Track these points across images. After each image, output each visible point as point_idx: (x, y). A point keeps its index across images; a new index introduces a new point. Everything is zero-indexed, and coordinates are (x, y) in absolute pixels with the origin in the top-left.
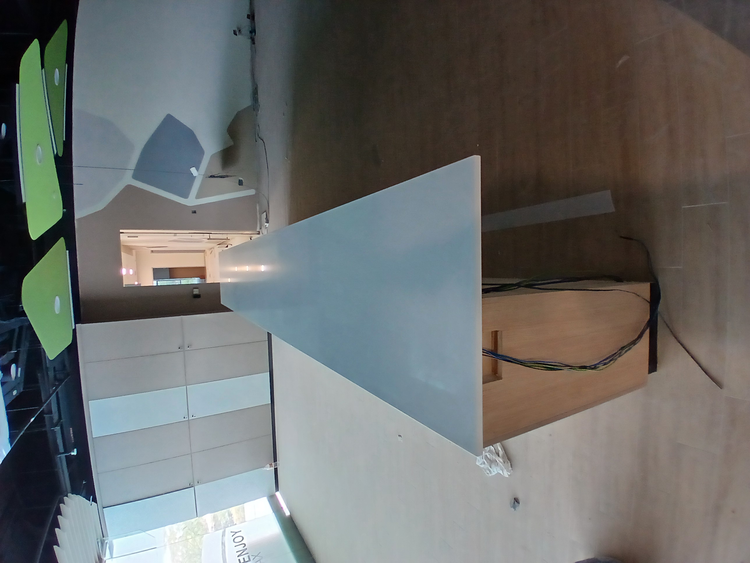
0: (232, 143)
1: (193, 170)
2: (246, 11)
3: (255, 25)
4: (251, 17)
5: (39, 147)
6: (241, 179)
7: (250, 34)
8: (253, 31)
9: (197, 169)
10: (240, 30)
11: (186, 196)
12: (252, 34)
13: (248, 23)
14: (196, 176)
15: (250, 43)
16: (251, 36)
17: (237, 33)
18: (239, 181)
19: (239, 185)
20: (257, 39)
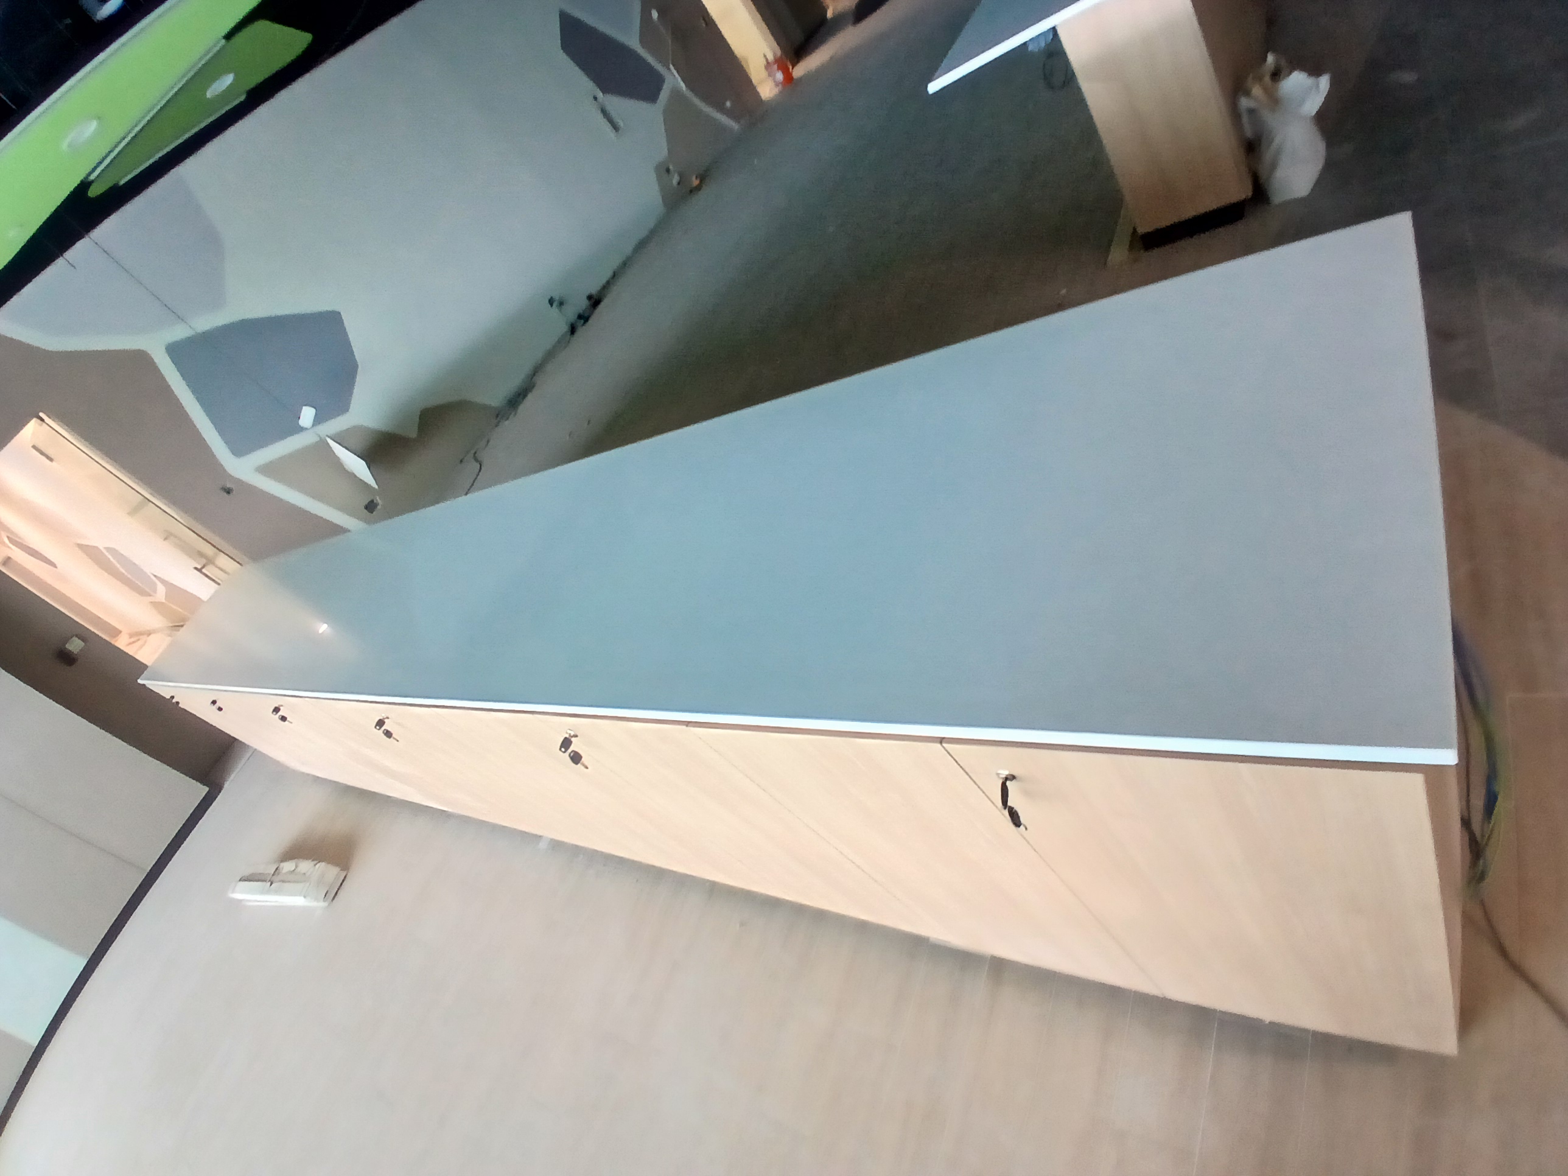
0: (413, 434)
1: (307, 415)
2: (594, 288)
3: (592, 314)
4: (595, 301)
5: (93, 124)
6: (379, 501)
7: (576, 319)
8: (584, 318)
9: (318, 420)
10: (561, 304)
11: (239, 450)
12: (579, 320)
13: (583, 304)
14: (302, 429)
15: (565, 328)
16: (576, 322)
17: (555, 305)
18: (372, 501)
19: (366, 508)
20: (581, 331)
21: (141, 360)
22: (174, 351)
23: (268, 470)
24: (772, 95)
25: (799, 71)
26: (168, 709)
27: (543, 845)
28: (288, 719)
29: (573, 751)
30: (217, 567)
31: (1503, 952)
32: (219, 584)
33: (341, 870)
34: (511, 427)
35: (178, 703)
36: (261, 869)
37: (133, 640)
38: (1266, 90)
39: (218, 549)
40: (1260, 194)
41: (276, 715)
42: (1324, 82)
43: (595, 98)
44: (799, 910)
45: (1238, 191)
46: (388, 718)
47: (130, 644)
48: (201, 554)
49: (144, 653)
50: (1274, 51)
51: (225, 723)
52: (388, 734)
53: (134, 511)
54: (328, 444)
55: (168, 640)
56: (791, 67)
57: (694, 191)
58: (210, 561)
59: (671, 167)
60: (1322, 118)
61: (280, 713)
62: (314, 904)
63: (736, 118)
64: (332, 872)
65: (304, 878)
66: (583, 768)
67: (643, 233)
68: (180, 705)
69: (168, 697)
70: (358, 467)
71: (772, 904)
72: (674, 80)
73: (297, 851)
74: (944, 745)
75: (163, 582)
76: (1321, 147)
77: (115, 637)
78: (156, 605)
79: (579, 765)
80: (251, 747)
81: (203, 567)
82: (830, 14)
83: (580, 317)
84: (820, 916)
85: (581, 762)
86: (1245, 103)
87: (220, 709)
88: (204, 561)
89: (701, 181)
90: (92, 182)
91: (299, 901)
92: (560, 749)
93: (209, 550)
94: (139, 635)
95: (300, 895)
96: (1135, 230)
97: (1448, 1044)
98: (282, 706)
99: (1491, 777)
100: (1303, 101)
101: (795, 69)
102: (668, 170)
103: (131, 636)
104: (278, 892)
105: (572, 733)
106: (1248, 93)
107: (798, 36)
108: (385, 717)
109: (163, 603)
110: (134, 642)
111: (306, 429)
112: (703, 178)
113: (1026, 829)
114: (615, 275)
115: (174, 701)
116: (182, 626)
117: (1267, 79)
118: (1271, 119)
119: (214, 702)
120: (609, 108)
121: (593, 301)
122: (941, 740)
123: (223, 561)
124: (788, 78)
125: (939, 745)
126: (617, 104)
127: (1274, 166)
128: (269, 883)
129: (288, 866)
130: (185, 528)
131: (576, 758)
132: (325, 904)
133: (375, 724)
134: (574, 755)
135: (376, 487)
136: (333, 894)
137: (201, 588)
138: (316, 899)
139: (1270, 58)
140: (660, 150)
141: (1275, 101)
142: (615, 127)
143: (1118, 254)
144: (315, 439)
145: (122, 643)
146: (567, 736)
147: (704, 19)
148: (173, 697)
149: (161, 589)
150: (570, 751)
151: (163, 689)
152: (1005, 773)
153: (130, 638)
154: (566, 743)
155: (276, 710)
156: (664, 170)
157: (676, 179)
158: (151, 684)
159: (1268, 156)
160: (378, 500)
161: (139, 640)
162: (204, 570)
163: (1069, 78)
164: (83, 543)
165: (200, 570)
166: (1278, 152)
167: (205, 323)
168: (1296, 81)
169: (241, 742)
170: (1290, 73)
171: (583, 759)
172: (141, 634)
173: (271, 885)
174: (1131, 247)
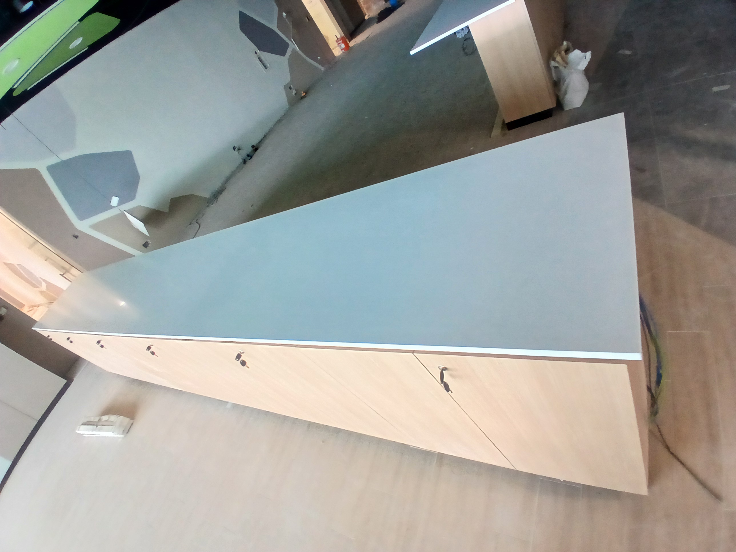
0: (167, 210)
1: (115, 201)
2: (255, 143)
3: (254, 155)
4: (255, 149)
5: (17, 62)
7: (246, 157)
8: (250, 156)
9: (120, 203)
10: (239, 149)
11: (82, 217)
12: (248, 157)
13: (250, 150)
14: (112, 207)
15: (241, 161)
16: (246, 158)
17: (236, 149)
18: (147, 242)
19: (143, 245)
20: (249, 162)
21: (35, 173)
22: (51, 169)
23: (95, 227)
24: (340, 54)
25: (352, 44)
26: (47, 342)
27: (229, 406)
28: (104, 347)
29: (242, 360)
30: (71, 274)
31: (668, 448)
32: (71, 282)
33: (131, 420)
34: (214, 207)
35: (51, 339)
36: (92, 419)
37: (30, 309)
38: (563, 58)
39: (71, 265)
40: (560, 105)
41: (98, 344)
42: (589, 54)
43: (256, 53)
44: (350, 434)
45: (550, 104)
46: (152, 345)
47: (29, 311)
48: (63, 268)
49: (36, 315)
50: (567, 40)
51: (74, 349)
52: (153, 353)
53: (31, 247)
54: (125, 213)
55: (47, 309)
56: (348, 42)
57: (302, 98)
58: (67, 271)
59: (292, 87)
60: (587, 71)
61: (100, 344)
62: (118, 436)
63: (322, 64)
64: (126, 421)
65: (111, 424)
66: (247, 368)
67: (278, 117)
68: (52, 340)
69: (46, 336)
70: (140, 226)
71: (337, 431)
72: (293, 46)
73: (109, 411)
74: (414, 354)
75: (44, 280)
76: (586, 84)
77: (22, 308)
78: (41, 292)
79: (245, 366)
80: (87, 360)
81: (63, 274)
82: (366, 17)
83: (248, 156)
84: (360, 437)
85: (246, 365)
86: (553, 64)
87: (71, 342)
88: (64, 271)
89: (306, 94)
90: (15, 89)
91: (110, 434)
92: (236, 359)
93: (67, 266)
94: (34, 306)
95: (111, 432)
96: (504, 121)
97: (643, 490)
98: (101, 340)
99: (659, 368)
100: (578, 64)
101: (351, 42)
102: (290, 88)
103: (30, 307)
104: (100, 430)
105: (242, 351)
106: (554, 60)
107: (352, 27)
108: (151, 345)
109: (45, 291)
110: (31, 310)
111: (114, 207)
112: (306, 92)
113: (452, 392)
114: (265, 137)
115: (49, 338)
116: (53, 303)
117: (563, 52)
118: (565, 71)
119: (68, 339)
120: (263, 58)
121: (254, 148)
122: (413, 352)
123: (74, 271)
124: (347, 46)
125: (412, 354)
126: (266, 56)
127: (565, 93)
128: (96, 426)
129: (105, 418)
130: (55, 254)
131: (243, 363)
132: (123, 436)
133: (146, 349)
134: (243, 362)
135: (148, 235)
136: (127, 431)
137: (62, 284)
138: (119, 434)
139: (565, 43)
140: (287, 79)
141: (566, 63)
142: (266, 67)
143: (496, 132)
144: (119, 212)
145: (25, 310)
146: (239, 353)
147: (307, 18)
148: (49, 336)
149: (44, 285)
150: (240, 360)
151: (44, 332)
152: (442, 367)
153: (29, 308)
154: (239, 356)
155: (99, 342)
156: (288, 88)
157: (294, 92)
158: (38, 330)
159: (563, 88)
160: (149, 241)
161: (33, 309)
162: (64, 275)
163: (474, 50)
164: (6, 262)
165: (62, 275)
166: (568, 86)
167: (65, 156)
168: (576, 54)
169: (82, 358)
170: (574, 50)
171: (247, 364)
172: (35, 306)
173: (97, 427)
174: (503, 128)
